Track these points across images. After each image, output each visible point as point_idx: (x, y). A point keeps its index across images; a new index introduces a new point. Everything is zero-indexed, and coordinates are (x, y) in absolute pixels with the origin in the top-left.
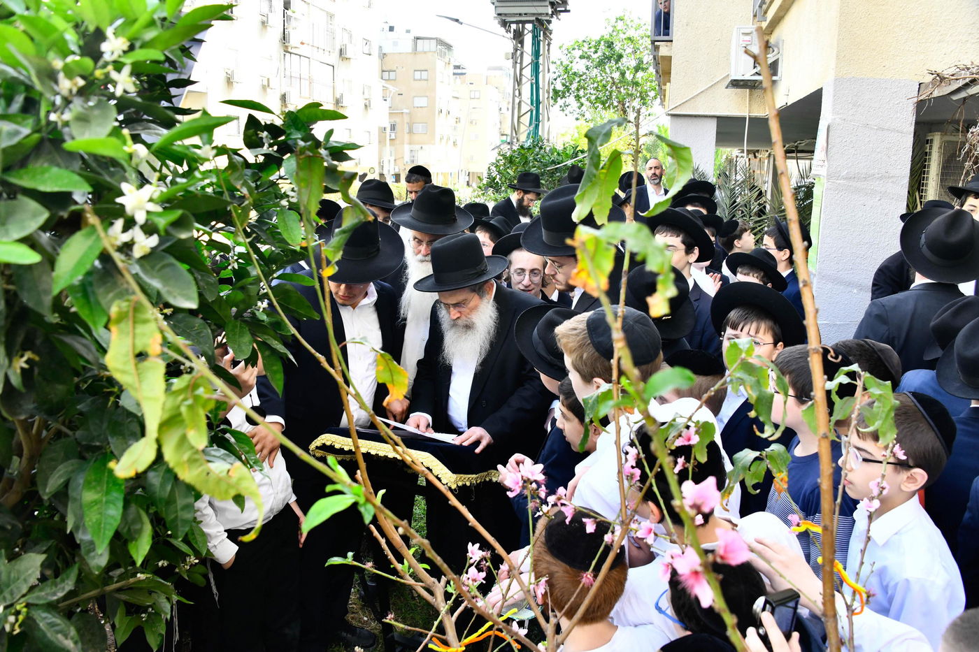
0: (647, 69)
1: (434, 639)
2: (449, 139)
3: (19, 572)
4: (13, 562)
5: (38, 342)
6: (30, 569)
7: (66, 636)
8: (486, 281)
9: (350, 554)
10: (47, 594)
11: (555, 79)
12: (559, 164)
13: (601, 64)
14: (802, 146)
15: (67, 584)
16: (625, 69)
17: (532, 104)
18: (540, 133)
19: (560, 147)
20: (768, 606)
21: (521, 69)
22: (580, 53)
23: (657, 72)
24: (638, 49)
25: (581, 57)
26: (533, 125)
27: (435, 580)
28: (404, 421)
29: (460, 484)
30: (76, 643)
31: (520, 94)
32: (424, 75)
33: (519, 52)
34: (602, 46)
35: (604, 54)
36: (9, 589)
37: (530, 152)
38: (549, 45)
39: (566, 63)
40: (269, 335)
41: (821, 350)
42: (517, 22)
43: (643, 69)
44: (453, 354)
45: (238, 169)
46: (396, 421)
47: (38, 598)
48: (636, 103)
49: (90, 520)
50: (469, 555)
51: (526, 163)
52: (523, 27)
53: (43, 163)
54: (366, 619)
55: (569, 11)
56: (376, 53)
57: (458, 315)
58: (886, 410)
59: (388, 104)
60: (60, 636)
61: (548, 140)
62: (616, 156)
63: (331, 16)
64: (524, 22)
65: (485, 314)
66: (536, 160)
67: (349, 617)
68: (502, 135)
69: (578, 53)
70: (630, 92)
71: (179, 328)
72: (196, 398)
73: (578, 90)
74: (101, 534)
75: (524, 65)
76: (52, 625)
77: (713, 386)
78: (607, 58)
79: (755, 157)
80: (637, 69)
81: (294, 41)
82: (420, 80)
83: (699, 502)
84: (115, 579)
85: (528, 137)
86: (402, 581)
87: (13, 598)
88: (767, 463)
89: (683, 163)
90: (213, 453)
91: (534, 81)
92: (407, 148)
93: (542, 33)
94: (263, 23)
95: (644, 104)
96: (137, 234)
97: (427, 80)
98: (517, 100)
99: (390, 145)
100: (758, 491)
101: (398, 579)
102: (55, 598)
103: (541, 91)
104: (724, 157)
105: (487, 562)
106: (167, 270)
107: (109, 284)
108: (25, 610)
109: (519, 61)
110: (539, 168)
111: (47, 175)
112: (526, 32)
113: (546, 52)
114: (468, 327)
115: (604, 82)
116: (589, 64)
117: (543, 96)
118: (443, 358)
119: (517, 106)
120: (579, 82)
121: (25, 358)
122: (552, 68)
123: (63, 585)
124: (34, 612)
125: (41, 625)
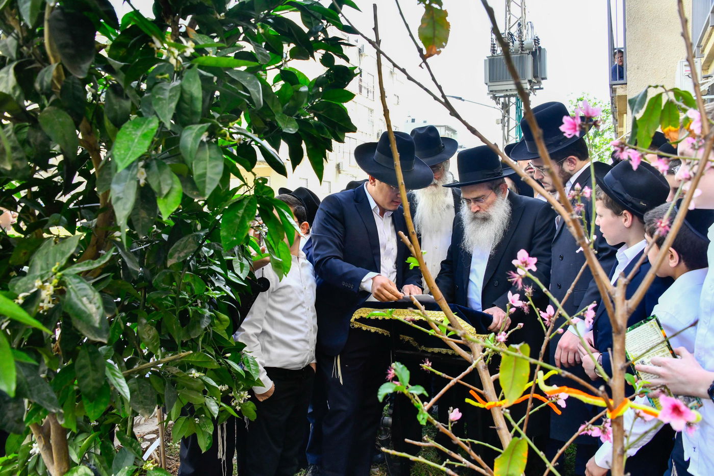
7: (90, 301)
21: (508, 131)
33: (506, 118)
42: (505, 97)
52: (509, 101)
55: (542, 89)
57: (478, 209)
60: (84, 299)
63: (372, 111)
64: (509, 96)
65: (500, 208)
75: (510, 128)
109: (506, 125)
112: (511, 104)
114: (485, 219)
124: (66, 277)
125: (70, 287)
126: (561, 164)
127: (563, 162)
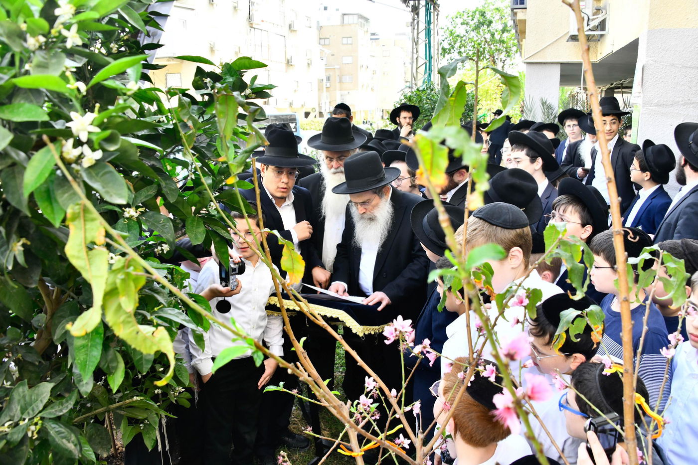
0: (511, 30)
1: (341, 445)
2: (368, 86)
3: (37, 395)
4: (33, 388)
5: (32, 231)
6: (44, 393)
7: (69, 441)
8: (385, 186)
9: (281, 384)
10: (56, 411)
11: (444, 41)
13: (477, 28)
14: (626, 83)
15: (70, 404)
16: (495, 31)
17: (426, 58)
18: (432, 80)
20: (592, 426)
21: (418, 34)
22: (461, 21)
23: (516, 32)
24: (504, 16)
25: (462, 24)
26: (427, 74)
27: (343, 403)
28: (327, 288)
29: (367, 333)
30: (75, 445)
31: (417, 52)
32: (350, 40)
33: (416, 21)
34: (477, 15)
35: (479, 20)
36: (31, 407)
37: (424, 93)
38: (437, 15)
39: (451, 28)
40: (219, 226)
41: (623, 232)
43: (507, 31)
44: (362, 239)
45: (186, 108)
46: (321, 288)
47: (50, 413)
48: (503, 56)
49: (79, 359)
51: (421, 101)
52: (419, 4)
53: (20, 101)
54: (303, 428)
56: (314, 26)
57: (364, 211)
58: (680, 280)
59: (324, 62)
60: (64, 440)
61: (437, 84)
62: (461, 86)
63: (283, 1)
65: (384, 210)
66: (428, 98)
67: (291, 427)
68: (406, 82)
69: (459, 21)
70: (498, 48)
71: (149, 222)
72: (128, 274)
73: (460, 47)
74: (87, 370)
75: (420, 31)
76: (59, 433)
77: (538, 260)
78: (481, 23)
80: (503, 31)
81: (256, 19)
82: (347, 44)
83: (512, 352)
84: (117, 400)
85: (423, 83)
86: (319, 403)
87: (34, 414)
88: (588, 320)
89: (513, 89)
90: (170, 312)
91: (427, 42)
92: (338, 93)
93: (432, 6)
94: (235, 8)
95: (508, 56)
96: (86, 149)
97: (351, 44)
98: (415, 56)
99: (326, 91)
100: (579, 340)
101: (316, 402)
102: (61, 414)
103: (432, 49)
104: (568, 93)
105: (376, 391)
106: (107, 176)
107: (66, 188)
108: (40, 422)
109: (416, 28)
110: (431, 104)
111: (21, 109)
112: (421, 6)
113: (436, 21)
114: (372, 219)
115: (479, 41)
116: (468, 29)
117: (434, 52)
118: (355, 242)
119: (415, 61)
120: (461, 42)
121: (21, 243)
122: (441, 32)
124: (46, 424)
125: (52, 433)
126: (452, 175)
127: (454, 174)
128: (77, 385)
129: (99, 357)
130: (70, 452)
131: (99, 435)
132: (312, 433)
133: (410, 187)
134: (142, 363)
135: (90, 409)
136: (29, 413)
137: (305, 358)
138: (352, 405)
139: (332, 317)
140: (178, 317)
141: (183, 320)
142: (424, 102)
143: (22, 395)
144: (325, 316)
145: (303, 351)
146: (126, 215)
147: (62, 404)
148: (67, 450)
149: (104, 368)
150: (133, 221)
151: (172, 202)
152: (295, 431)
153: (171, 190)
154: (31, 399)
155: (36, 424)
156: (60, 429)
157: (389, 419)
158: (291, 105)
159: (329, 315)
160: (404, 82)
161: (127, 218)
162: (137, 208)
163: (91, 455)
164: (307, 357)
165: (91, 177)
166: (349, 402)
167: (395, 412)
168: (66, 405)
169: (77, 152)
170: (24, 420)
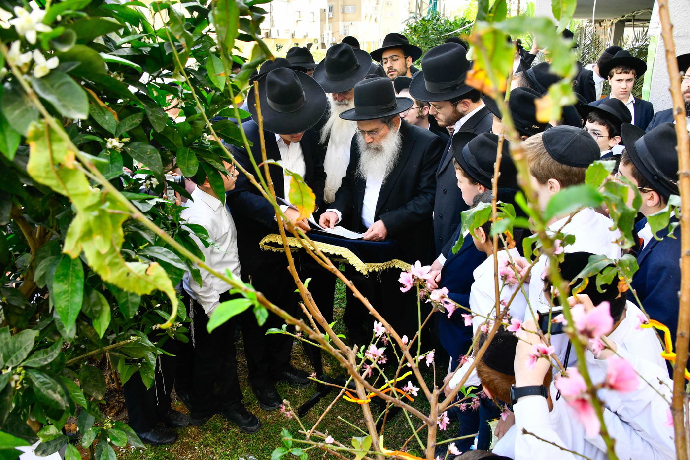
1: (347, 393)
2: (371, 17)
3: (21, 342)
4: (16, 336)
6: (28, 341)
7: (55, 392)
8: (394, 116)
9: (284, 326)
10: (40, 360)
12: (451, 31)
14: (638, 16)
15: (55, 352)
18: (437, 10)
19: (452, 20)
26: (433, 4)
27: (349, 348)
29: (371, 270)
30: (62, 396)
36: (15, 355)
37: (430, 23)
40: (214, 159)
44: (366, 170)
47: (34, 362)
49: (60, 307)
50: (375, 330)
51: (426, 31)
54: (305, 364)
57: (371, 140)
60: (50, 392)
61: (443, 15)
66: (434, 29)
67: (293, 362)
68: (411, 13)
76: (44, 383)
79: (601, 25)
85: (428, 13)
87: (18, 362)
92: (341, 24)
96: (38, 55)
99: (329, 22)
100: (605, 291)
101: (321, 346)
102: (46, 363)
104: (577, 26)
105: (387, 337)
106: (64, 88)
108: (23, 372)
110: (436, 35)
114: (378, 150)
123: (53, 353)
124: (30, 374)
125: (36, 383)
126: (455, 106)
127: (457, 104)
128: (60, 331)
129: (81, 304)
130: (57, 403)
131: (94, 377)
132: (315, 379)
133: (417, 117)
134: (128, 307)
135: (84, 351)
136: (12, 362)
137: (310, 300)
138: (359, 350)
139: (334, 255)
140: (166, 256)
141: (172, 259)
142: (430, 31)
143: (5, 342)
144: (328, 253)
145: (308, 293)
146: (109, 146)
147: (47, 353)
148: (53, 401)
149: (87, 312)
150: (117, 152)
151: (159, 132)
152: (296, 366)
153: (158, 118)
154: (14, 347)
155: (19, 374)
156: (45, 379)
157: (399, 368)
158: (293, 36)
159: (331, 253)
160: (408, 13)
161: (110, 150)
162: (121, 138)
163: (82, 400)
164: (312, 299)
165: (44, 89)
166: (356, 347)
167: (406, 361)
168: (51, 354)
169: (26, 58)
170: (8, 368)
